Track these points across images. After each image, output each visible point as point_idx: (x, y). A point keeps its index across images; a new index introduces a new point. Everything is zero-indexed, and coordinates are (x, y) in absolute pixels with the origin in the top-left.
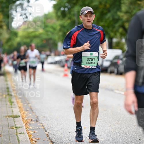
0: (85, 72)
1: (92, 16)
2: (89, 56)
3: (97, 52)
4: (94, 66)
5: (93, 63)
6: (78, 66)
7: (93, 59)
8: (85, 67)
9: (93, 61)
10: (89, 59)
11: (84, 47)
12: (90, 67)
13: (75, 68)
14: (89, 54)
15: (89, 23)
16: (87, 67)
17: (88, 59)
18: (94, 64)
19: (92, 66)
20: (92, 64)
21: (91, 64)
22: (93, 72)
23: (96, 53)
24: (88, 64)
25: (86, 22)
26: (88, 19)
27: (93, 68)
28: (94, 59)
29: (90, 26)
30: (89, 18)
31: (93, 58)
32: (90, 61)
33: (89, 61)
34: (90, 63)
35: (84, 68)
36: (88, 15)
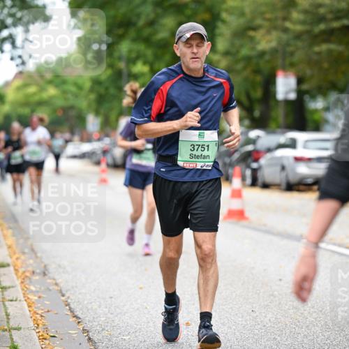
0: (186, 179)
1: (203, 46)
2: (196, 138)
3: (215, 129)
4: (207, 164)
5: (205, 157)
6: (170, 164)
7: (206, 148)
8: (187, 166)
9: (205, 153)
10: (196, 147)
11: (186, 121)
12: (199, 167)
13: (162, 168)
14: (195, 135)
15: (196, 63)
16: (191, 166)
17: (193, 148)
18: (208, 160)
19: (202, 164)
20: (202, 160)
21: (200, 160)
22: (204, 178)
23: (212, 134)
24: (193, 160)
25: (188, 60)
26: (193, 53)
27: (205, 168)
28: (208, 146)
29: (199, 69)
30: (195, 51)
31: (206, 144)
32: (199, 153)
33: (194, 152)
34: (198, 157)
35: (183, 169)
36: (194, 43)
